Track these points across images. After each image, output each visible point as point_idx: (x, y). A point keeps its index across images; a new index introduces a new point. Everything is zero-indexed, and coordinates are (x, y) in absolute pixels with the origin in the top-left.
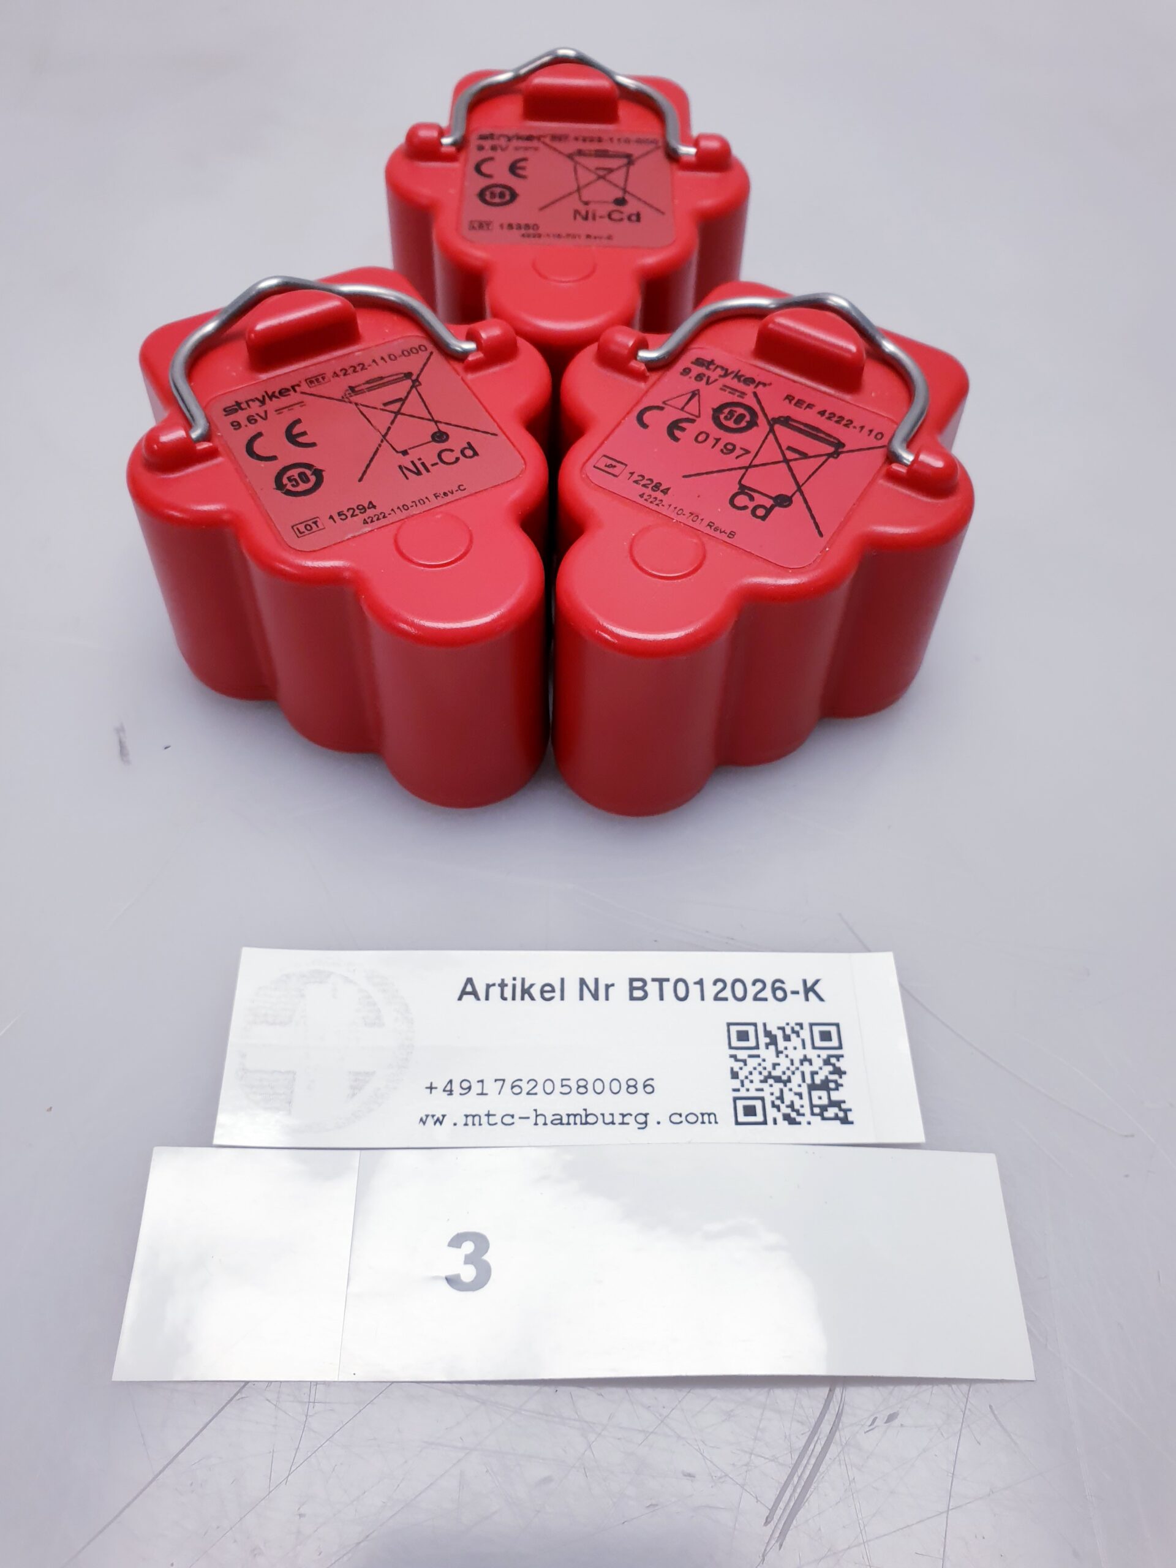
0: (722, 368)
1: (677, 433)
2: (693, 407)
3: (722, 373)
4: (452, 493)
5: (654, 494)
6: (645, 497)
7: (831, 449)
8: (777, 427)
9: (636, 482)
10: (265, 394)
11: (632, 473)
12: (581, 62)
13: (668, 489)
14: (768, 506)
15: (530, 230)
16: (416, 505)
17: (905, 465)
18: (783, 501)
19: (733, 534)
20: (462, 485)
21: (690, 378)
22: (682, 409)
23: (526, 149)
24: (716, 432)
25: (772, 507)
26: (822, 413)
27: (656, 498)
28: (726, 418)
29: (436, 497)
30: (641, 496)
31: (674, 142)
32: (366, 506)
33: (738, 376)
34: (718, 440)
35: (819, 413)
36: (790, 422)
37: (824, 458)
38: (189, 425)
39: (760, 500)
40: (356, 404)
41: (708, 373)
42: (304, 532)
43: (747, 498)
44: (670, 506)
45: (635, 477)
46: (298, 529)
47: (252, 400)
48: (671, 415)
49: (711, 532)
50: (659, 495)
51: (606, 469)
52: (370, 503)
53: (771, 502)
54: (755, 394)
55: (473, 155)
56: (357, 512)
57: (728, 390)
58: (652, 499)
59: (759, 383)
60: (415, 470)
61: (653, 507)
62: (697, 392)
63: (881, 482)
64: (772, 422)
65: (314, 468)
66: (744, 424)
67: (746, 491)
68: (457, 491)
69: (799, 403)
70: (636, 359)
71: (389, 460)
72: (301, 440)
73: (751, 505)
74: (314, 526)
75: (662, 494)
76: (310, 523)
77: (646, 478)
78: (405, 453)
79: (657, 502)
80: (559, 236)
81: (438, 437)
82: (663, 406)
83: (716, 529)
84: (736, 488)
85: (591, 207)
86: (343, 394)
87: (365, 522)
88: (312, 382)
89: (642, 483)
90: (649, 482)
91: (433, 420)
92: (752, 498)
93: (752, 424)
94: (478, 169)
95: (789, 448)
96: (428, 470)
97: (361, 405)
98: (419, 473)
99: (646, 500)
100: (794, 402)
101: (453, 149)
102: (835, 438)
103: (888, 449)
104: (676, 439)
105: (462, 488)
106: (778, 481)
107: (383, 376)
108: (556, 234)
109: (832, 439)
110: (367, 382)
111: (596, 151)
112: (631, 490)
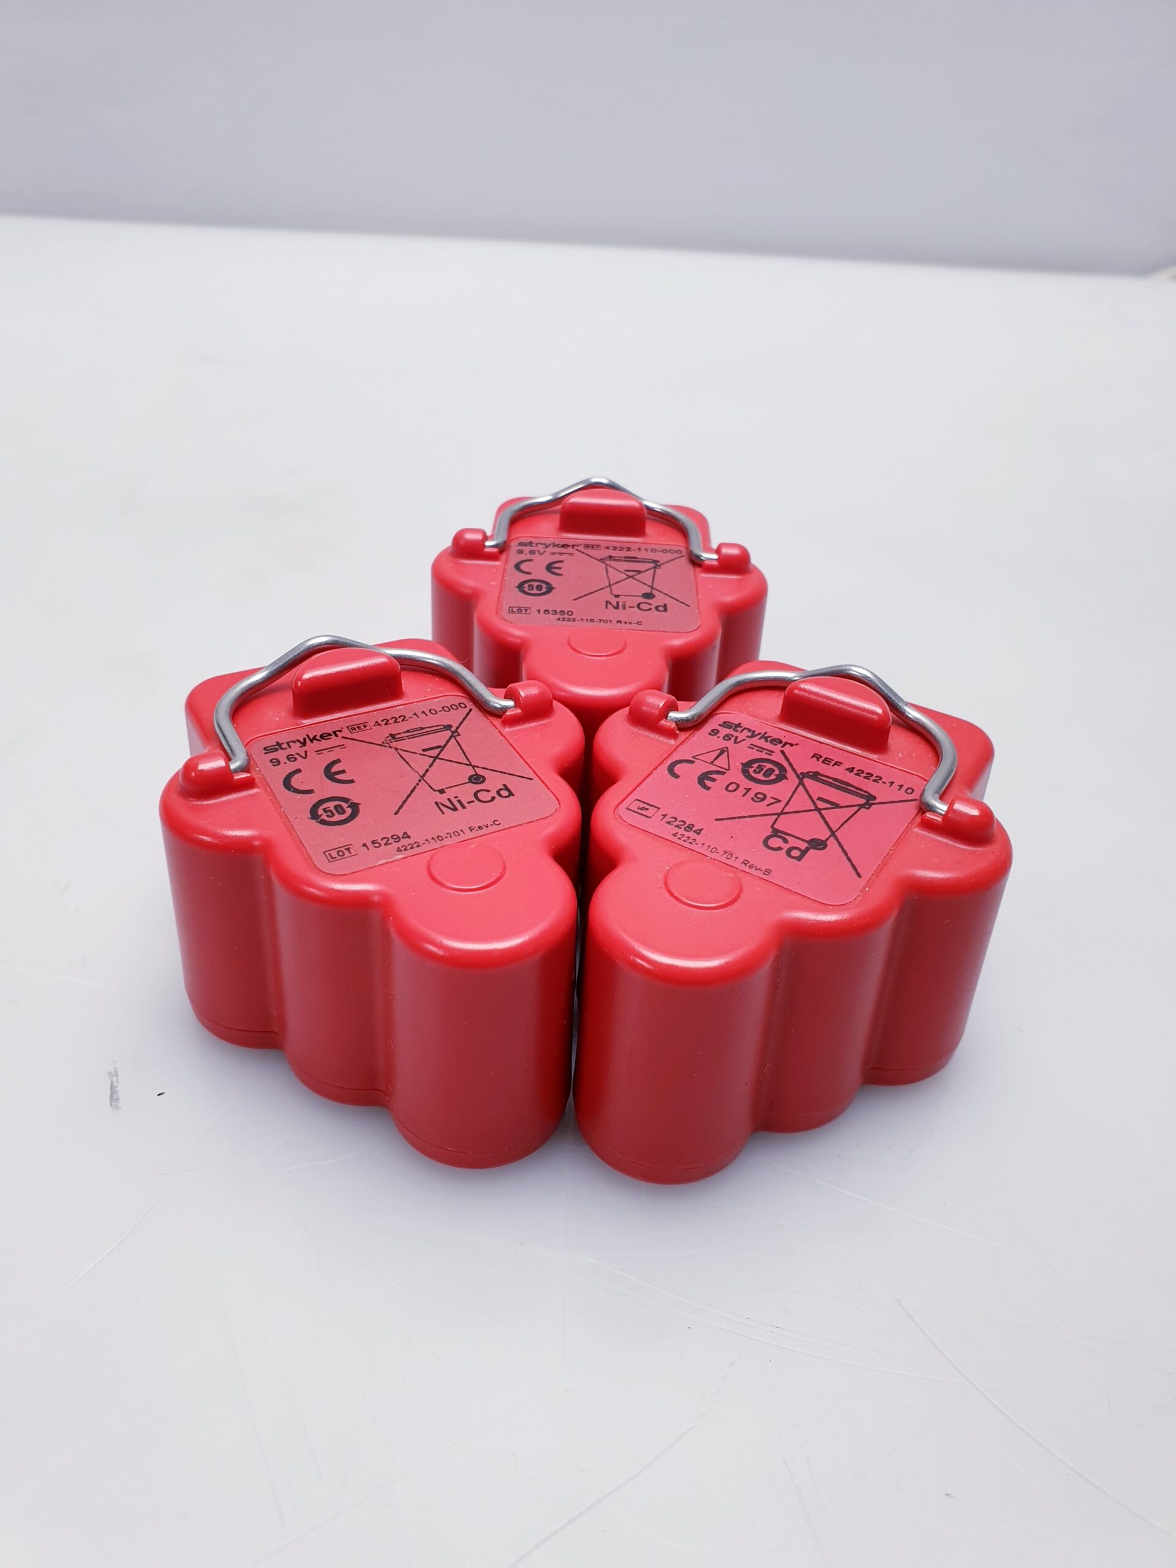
0: (749, 730)
1: (708, 783)
2: (722, 762)
3: (750, 734)
4: (487, 827)
5: (687, 834)
6: (678, 836)
7: (863, 801)
8: (806, 781)
9: (669, 823)
10: (306, 737)
11: (665, 816)
12: (612, 488)
13: (701, 830)
14: (803, 848)
15: (565, 615)
16: (451, 836)
17: (941, 814)
18: (818, 844)
19: (766, 873)
20: (497, 821)
22: (712, 763)
23: (561, 554)
24: (746, 783)
25: (807, 849)
26: (851, 770)
27: (689, 837)
28: (755, 771)
29: (471, 830)
30: (675, 835)
31: (697, 550)
32: (401, 836)
33: (765, 737)
34: (748, 790)
35: (847, 769)
36: (819, 777)
37: (856, 808)
38: (228, 759)
39: (793, 842)
40: (396, 749)
41: (735, 734)
42: (335, 858)
43: (780, 840)
44: (703, 844)
45: (667, 819)
46: (330, 854)
47: (294, 742)
48: (701, 767)
49: (747, 869)
50: (692, 835)
51: (640, 811)
52: (405, 833)
53: (806, 845)
54: (783, 752)
55: (513, 557)
56: (391, 841)
57: (756, 748)
58: (685, 838)
59: (786, 743)
60: (452, 807)
61: (686, 844)
62: (726, 749)
63: (917, 830)
64: (802, 777)
65: (351, 801)
66: (773, 777)
67: (779, 834)
68: (491, 825)
69: (827, 761)
70: (666, 719)
71: (425, 797)
72: (338, 777)
73: (786, 847)
74: (346, 852)
75: (695, 834)
76: (342, 849)
77: (678, 819)
78: (442, 791)
79: (690, 841)
80: (592, 621)
81: (475, 779)
82: (694, 760)
83: (751, 867)
84: (769, 832)
85: (621, 599)
86: (384, 740)
87: (399, 850)
88: (353, 729)
89: (675, 824)
90: (682, 823)
91: (470, 765)
92: (786, 841)
93: (782, 777)
94: (517, 567)
95: (820, 799)
96: (464, 807)
97: (401, 750)
98: (455, 809)
99: (679, 838)
100: (821, 760)
101: (495, 550)
102: (865, 791)
103: (920, 801)
104: (707, 788)
105: (496, 823)
106: (811, 827)
107: (424, 727)
108: (589, 619)
109: (862, 793)
110: (408, 731)
111: (625, 557)
112: (664, 830)
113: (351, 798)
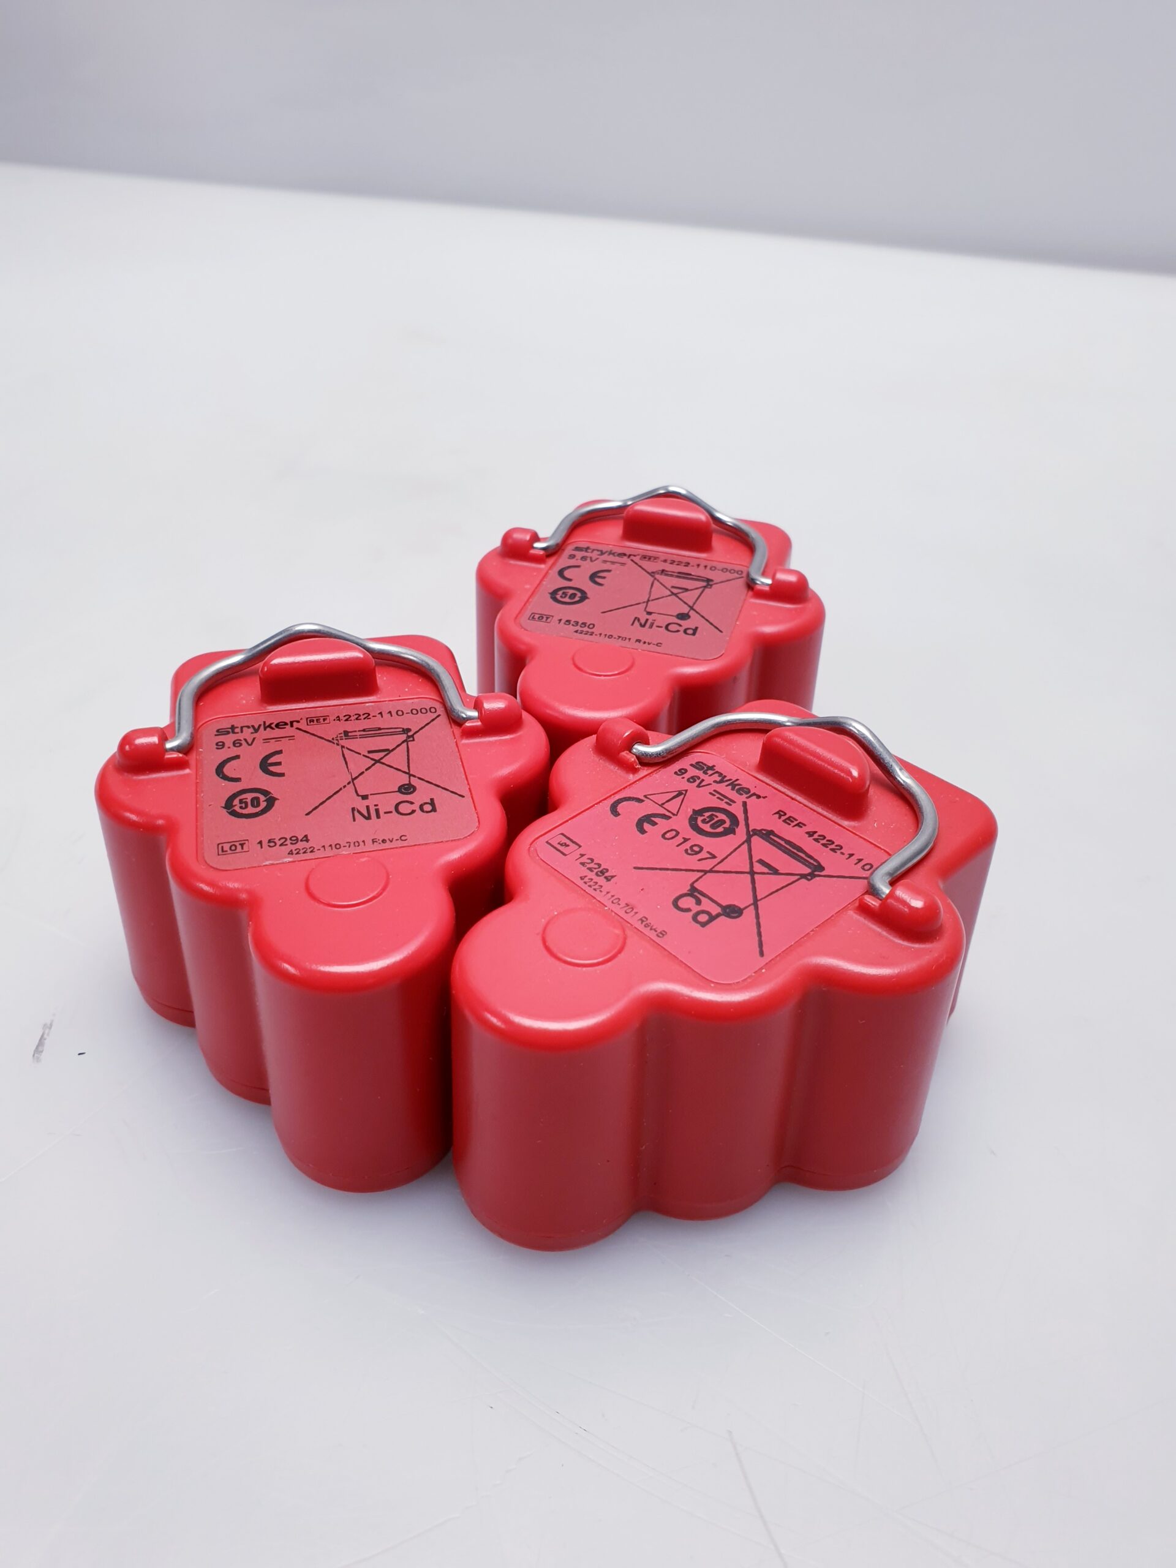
0: (720, 774)
1: (646, 826)
2: (673, 806)
3: (719, 779)
4: (391, 841)
5: (596, 879)
6: (586, 880)
7: (807, 871)
8: (755, 840)
9: (583, 864)
10: (262, 723)
11: (582, 855)
12: (689, 500)
13: (613, 877)
14: (714, 913)
15: (585, 628)
16: (349, 846)
17: (880, 898)
18: (732, 912)
19: (664, 933)
20: (405, 836)
21: (683, 778)
22: (662, 805)
23: (613, 563)
24: (687, 831)
25: (718, 915)
26: (811, 834)
27: (596, 883)
28: (704, 821)
29: (373, 842)
30: (582, 878)
31: (755, 573)
32: (300, 838)
33: (733, 785)
34: (686, 840)
35: (807, 833)
36: (771, 836)
37: (797, 877)
38: (167, 737)
39: (706, 905)
40: (343, 747)
41: (703, 777)
42: (227, 851)
43: (693, 900)
44: (608, 893)
45: (584, 859)
46: (222, 847)
47: (248, 727)
48: (648, 808)
49: (641, 927)
50: (601, 880)
51: (559, 847)
52: (306, 836)
53: (719, 910)
54: (745, 804)
55: (563, 561)
56: (288, 842)
57: (718, 795)
58: (592, 883)
59: (754, 794)
60: (366, 814)
61: (590, 891)
62: (684, 792)
63: (850, 911)
65: (271, 795)
66: (720, 829)
67: (696, 894)
68: (397, 840)
69: (789, 820)
70: (630, 751)
71: (346, 801)
72: (272, 768)
73: (696, 908)
74: (239, 847)
75: (605, 880)
76: (237, 843)
77: (595, 862)
78: (365, 797)
79: (597, 887)
80: (611, 636)
81: (405, 789)
82: (644, 799)
83: (646, 926)
84: (686, 889)
85: (651, 618)
86: (335, 737)
87: (291, 853)
88: (312, 721)
89: (588, 866)
90: (596, 866)
91: (408, 773)
92: (699, 902)
93: (730, 831)
94: (561, 573)
95: (761, 862)
96: (378, 816)
97: (347, 748)
98: (368, 817)
99: (585, 883)
100: (783, 818)
101: (542, 552)
102: (815, 860)
103: (869, 883)
104: (642, 831)
105: (403, 838)
106: (737, 892)
107: (382, 727)
108: (608, 634)
109: (812, 861)
110: (364, 730)
111: (679, 573)
112: (572, 868)
113: (272, 792)
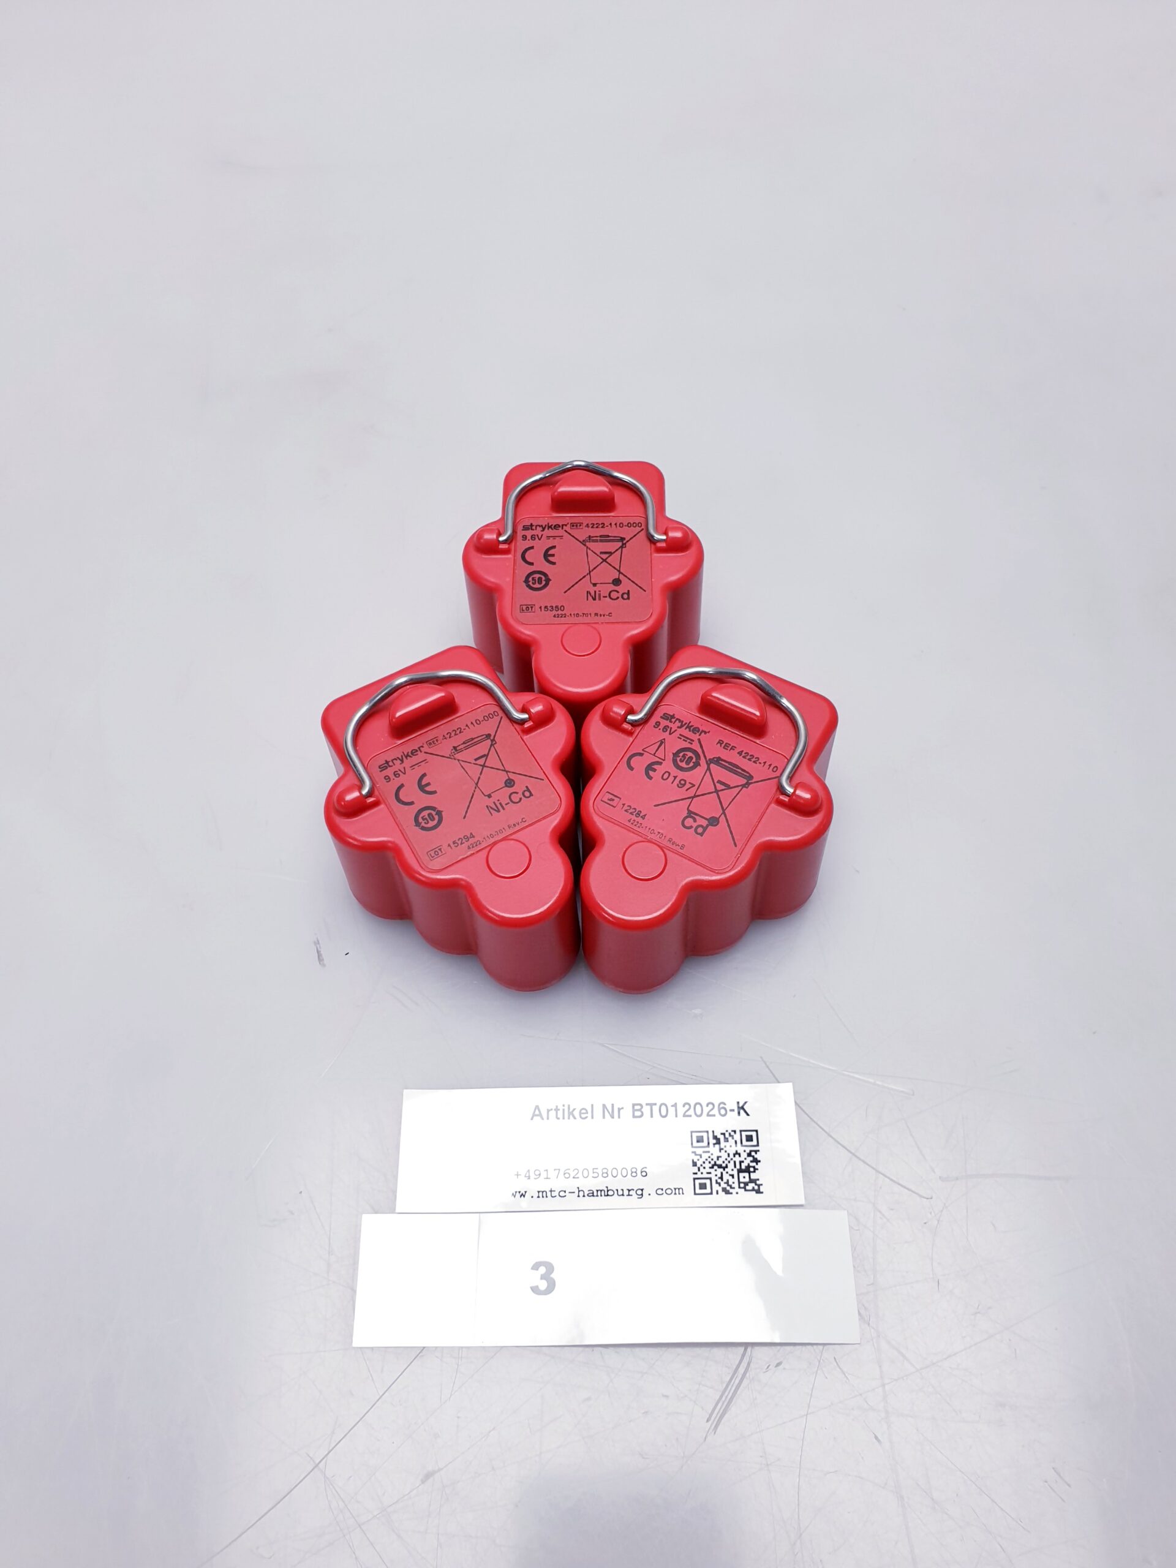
0: (679, 721)
1: (651, 773)
2: (661, 753)
3: (679, 724)
4: (519, 824)
5: (637, 819)
6: (632, 821)
7: (745, 781)
8: (712, 766)
9: (626, 811)
10: (403, 754)
11: (624, 805)
13: (645, 815)
14: (705, 826)
15: (559, 611)
16: (498, 834)
17: (788, 795)
18: (713, 821)
19: (684, 846)
20: (524, 818)
21: (660, 729)
22: (654, 755)
23: (555, 537)
24: (674, 771)
25: (707, 826)
26: (741, 753)
27: (638, 822)
28: (681, 761)
29: (509, 827)
30: (629, 821)
31: (652, 531)
32: (469, 836)
33: (689, 727)
34: (675, 777)
35: (738, 753)
36: (720, 762)
37: (740, 788)
38: (360, 787)
39: (700, 821)
40: (459, 760)
41: (671, 725)
42: (434, 857)
43: (692, 820)
44: (646, 827)
45: (626, 807)
46: (430, 855)
47: (396, 759)
48: (648, 759)
49: (671, 846)
50: (640, 819)
51: (609, 802)
52: (471, 834)
53: (706, 823)
54: (699, 740)
55: (520, 546)
56: (464, 840)
57: (683, 738)
58: (636, 823)
59: (702, 731)
60: (496, 809)
61: (636, 828)
62: (664, 741)
63: (773, 805)
64: (709, 762)
66: (691, 764)
68: (521, 822)
69: (726, 746)
70: (626, 721)
71: (480, 801)
72: (428, 789)
73: (695, 825)
74: (439, 852)
75: (642, 819)
76: (437, 850)
77: (632, 807)
78: (489, 796)
80: (578, 615)
81: (508, 783)
82: (643, 752)
83: (673, 844)
84: (685, 813)
85: (598, 588)
86: (450, 753)
87: (469, 848)
88: (430, 744)
89: (630, 811)
90: (634, 811)
91: (505, 771)
92: (695, 821)
93: (697, 764)
94: (523, 558)
95: (719, 782)
97: (462, 761)
98: (498, 811)
100: (723, 746)
101: (507, 544)
102: (748, 773)
103: (778, 782)
104: (650, 778)
105: (524, 820)
106: (712, 807)
107: (473, 737)
108: (576, 613)
109: (745, 774)
110: (464, 743)
111: (601, 536)
112: (623, 817)
113: (436, 806)
